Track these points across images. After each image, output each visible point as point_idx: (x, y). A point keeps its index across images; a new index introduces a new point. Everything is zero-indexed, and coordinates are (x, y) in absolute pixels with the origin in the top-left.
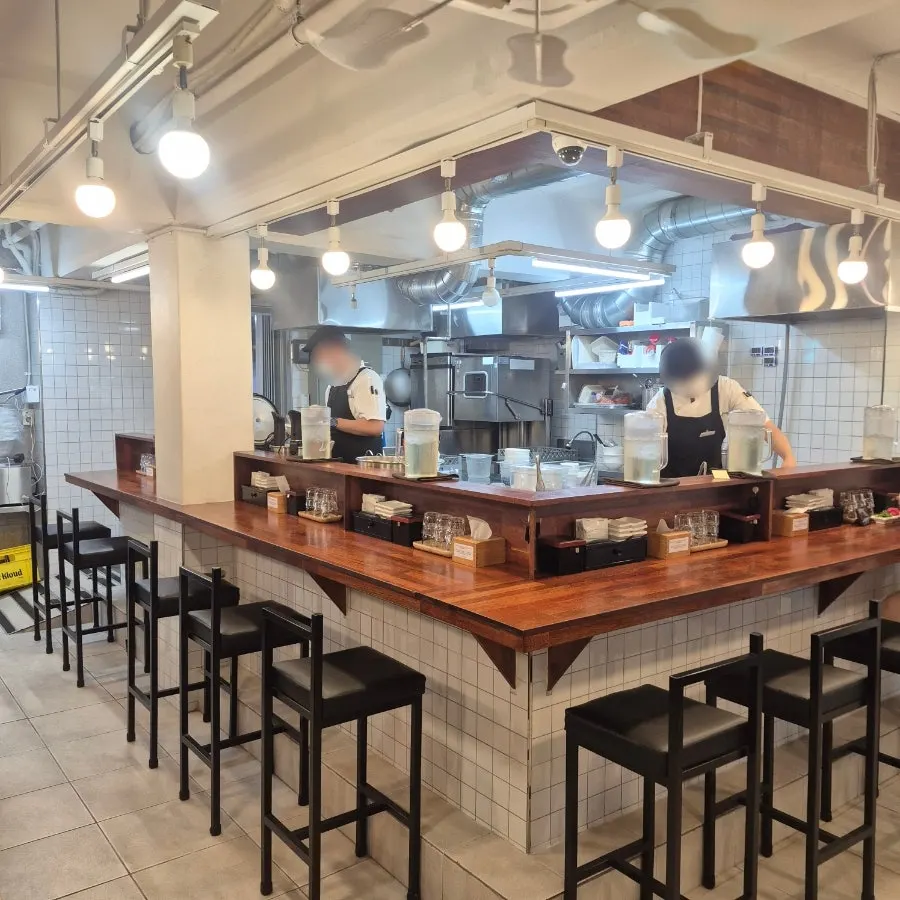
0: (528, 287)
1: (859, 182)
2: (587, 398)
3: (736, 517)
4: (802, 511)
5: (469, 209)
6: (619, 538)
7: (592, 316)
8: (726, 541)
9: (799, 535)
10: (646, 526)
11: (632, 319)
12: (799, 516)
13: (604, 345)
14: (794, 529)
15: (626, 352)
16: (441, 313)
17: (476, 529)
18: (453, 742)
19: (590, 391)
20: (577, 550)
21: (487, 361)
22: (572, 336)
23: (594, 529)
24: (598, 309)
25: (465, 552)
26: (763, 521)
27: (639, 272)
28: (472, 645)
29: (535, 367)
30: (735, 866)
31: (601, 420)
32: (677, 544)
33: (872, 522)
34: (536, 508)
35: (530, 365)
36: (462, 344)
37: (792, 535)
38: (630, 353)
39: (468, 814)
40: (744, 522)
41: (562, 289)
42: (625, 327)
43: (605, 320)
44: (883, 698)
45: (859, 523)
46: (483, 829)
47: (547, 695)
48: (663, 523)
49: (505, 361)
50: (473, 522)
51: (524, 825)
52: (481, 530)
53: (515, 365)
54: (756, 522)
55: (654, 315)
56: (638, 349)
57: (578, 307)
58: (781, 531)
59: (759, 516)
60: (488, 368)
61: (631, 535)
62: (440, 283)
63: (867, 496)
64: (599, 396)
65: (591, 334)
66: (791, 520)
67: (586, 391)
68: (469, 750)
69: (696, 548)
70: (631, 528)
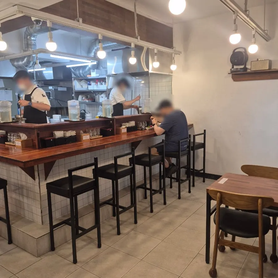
0: (58, 64)
1: (133, 36)
2: (81, 99)
3: (106, 129)
4: (124, 127)
5: (30, 38)
6: (67, 136)
7: (79, 73)
8: (102, 136)
9: (124, 133)
10: (75, 133)
11: (91, 75)
12: (123, 128)
13: (84, 82)
14: (123, 132)
15: (90, 85)
16: (32, 72)
17: (22, 136)
18: (21, 199)
19: (81, 97)
20: (52, 140)
21: (50, 88)
22: (74, 80)
23: (59, 134)
24: (81, 71)
25: (18, 143)
26: (113, 130)
27: (88, 60)
28: (19, 169)
29: (67, 90)
30: (105, 220)
31: (86, 106)
32: (86, 137)
33: (146, 129)
34: (36, 128)
35: (65, 89)
36: (43, 82)
37: (122, 133)
38: (91, 85)
39: (27, 218)
40: (107, 131)
41: (68, 65)
42: (89, 77)
43: (83, 75)
44: (152, 175)
45: (142, 130)
46: (31, 221)
47: (45, 181)
48: (81, 132)
49: (56, 88)
50: (21, 134)
51: (41, 217)
52: (24, 137)
53: (60, 89)
54: (110, 130)
55: (96, 73)
56: (93, 84)
57: (75, 70)
58: (119, 132)
59: (112, 129)
60: (50, 90)
61: (70, 135)
62: (23, 62)
63: (145, 123)
64: (84, 98)
65: (80, 79)
66: (121, 130)
67: (80, 97)
68: (25, 200)
69: (93, 138)
70: (71, 133)
